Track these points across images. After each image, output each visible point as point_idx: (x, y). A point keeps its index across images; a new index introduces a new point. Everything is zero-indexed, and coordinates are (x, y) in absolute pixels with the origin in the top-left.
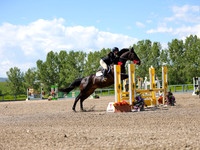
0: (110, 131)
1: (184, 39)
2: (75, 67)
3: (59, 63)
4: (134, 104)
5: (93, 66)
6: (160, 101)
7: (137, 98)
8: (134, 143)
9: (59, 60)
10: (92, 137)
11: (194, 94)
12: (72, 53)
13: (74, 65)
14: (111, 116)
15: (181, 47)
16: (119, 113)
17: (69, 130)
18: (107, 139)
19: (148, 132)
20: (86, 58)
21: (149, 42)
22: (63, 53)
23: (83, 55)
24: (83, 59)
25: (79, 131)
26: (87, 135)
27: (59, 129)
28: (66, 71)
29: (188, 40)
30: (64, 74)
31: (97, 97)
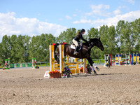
0: (46, 91)
1: (99, 28)
2: (22, 46)
3: (11, 43)
4: (63, 72)
5: (35, 46)
6: (82, 70)
7: (65, 68)
8: (62, 100)
9: (11, 41)
10: (33, 95)
11: (105, 66)
12: (20, 36)
13: (22, 45)
14: (47, 80)
15: (96, 34)
16: (53, 79)
17: (17, 90)
18: (43, 96)
19: (72, 92)
20: (31, 40)
21: (74, 29)
22: (14, 37)
23: (28, 38)
24: (28, 41)
25: (24, 91)
26: (30, 94)
27: (9, 90)
28: (16, 49)
29: (102, 28)
30: (15, 51)
31: (37, 68)
